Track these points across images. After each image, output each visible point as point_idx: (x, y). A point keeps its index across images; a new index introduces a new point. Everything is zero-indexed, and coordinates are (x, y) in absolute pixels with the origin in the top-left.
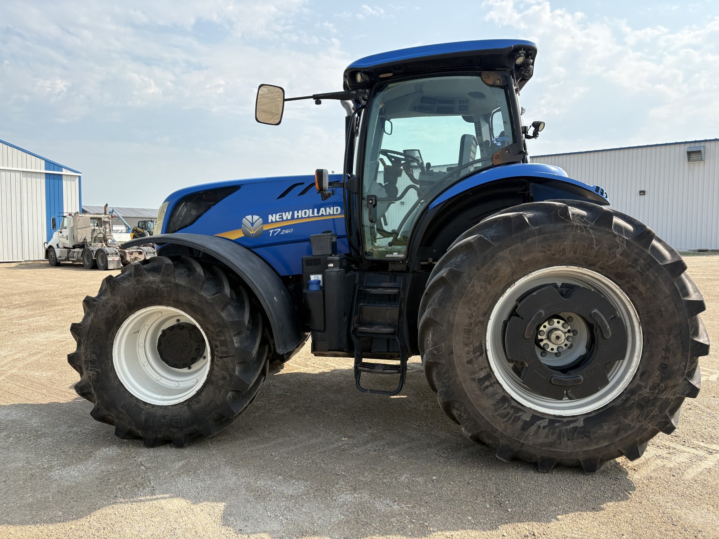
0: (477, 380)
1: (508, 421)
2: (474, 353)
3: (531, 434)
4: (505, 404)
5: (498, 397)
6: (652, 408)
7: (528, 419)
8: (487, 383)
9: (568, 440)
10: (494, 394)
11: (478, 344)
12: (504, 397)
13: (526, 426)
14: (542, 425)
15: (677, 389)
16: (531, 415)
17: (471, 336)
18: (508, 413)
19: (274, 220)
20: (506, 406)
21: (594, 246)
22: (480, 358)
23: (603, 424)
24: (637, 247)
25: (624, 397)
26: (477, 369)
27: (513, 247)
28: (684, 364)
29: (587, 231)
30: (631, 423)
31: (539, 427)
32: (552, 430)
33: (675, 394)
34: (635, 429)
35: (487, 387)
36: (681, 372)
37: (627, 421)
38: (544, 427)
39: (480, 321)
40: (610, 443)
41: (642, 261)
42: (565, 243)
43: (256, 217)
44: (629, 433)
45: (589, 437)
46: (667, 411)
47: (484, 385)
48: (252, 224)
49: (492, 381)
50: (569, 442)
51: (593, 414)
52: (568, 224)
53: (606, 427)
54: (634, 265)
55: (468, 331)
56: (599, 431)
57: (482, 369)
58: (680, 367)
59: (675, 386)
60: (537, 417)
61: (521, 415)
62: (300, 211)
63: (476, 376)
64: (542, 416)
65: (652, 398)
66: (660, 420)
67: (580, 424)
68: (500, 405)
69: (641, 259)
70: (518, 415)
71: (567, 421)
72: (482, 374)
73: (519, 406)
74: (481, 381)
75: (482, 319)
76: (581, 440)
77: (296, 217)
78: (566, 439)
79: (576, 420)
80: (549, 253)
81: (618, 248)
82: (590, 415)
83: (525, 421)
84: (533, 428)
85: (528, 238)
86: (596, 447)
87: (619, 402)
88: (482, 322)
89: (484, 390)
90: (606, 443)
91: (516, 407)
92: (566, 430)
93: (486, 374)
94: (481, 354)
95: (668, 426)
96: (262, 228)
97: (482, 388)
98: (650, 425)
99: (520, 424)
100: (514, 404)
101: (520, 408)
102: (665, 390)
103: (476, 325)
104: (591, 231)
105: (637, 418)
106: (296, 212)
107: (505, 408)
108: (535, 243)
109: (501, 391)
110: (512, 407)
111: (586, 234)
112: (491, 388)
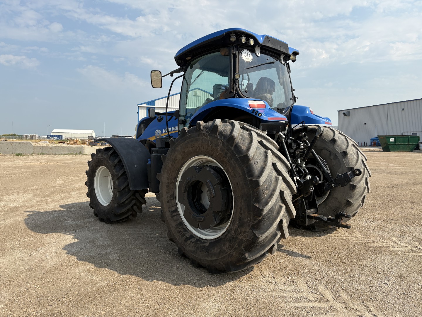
0: (170, 211)
1: (180, 235)
2: (170, 197)
3: (188, 244)
4: (180, 226)
5: (178, 222)
6: (234, 243)
7: (188, 236)
8: (174, 214)
9: (200, 251)
10: (177, 220)
11: (172, 193)
12: (181, 222)
13: (187, 239)
14: (193, 241)
15: (246, 234)
16: (190, 235)
17: (169, 189)
18: (181, 231)
19: (165, 132)
20: (181, 227)
21: (209, 145)
22: (173, 200)
23: (215, 247)
24: (227, 146)
25: (226, 234)
26: (171, 206)
27: (181, 145)
28: (249, 219)
29: (207, 136)
30: (226, 250)
31: (191, 241)
32: (195, 245)
33: (245, 237)
34: (227, 254)
35: (174, 216)
36: (248, 224)
37: (224, 248)
38: (193, 242)
39: (173, 182)
40: (217, 259)
41: (229, 154)
42: (199, 143)
43: (159, 130)
44: (225, 255)
45: (208, 252)
46: (242, 247)
47: (173, 215)
48: (158, 133)
49: (177, 213)
50: (200, 253)
51: (214, 241)
52: (200, 133)
53: (216, 249)
54: (225, 156)
55: (168, 186)
56: (213, 251)
57: (173, 206)
58: (247, 221)
59: (245, 232)
60: (193, 236)
61: (186, 234)
62: (174, 127)
63: (171, 209)
64: (195, 236)
65: (235, 237)
66: (240, 252)
67: (207, 244)
68: (178, 226)
69: (229, 153)
70: (185, 233)
71: (203, 242)
72: (173, 209)
73: (186, 229)
74: (172, 212)
75: (173, 181)
76: (205, 253)
77: (172, 130)
78: (199, 251)
79: (207, 242)
80: (194, 148)
81: (219, 146)
82: (212, 241)
83: (187, 237)
84: (189, 241)
85: (186, 140)
86: (211, 259)
87: (224, 236)
88: (174, 183)
89: (173, 217)
90: (215, 258)
91: (185, 229)
92: (201, 246)
93: (175, 209)
94: (174, 199)
95: (244, 256)
96: (161, 135)
97: (172, 215)
98: (234, 253)
99: (184, 237)
100: (184, 227)
101: (186, 230)
102: (240, 233)
103: (171, 184)
104: (208, 136)
105: (228, 247)
106: (172, 128)
107: (180, 228)
108: (188, 142)
109: (180, 219)
110: (183, 228)
111: (206, 138)
112: (176, 217)
